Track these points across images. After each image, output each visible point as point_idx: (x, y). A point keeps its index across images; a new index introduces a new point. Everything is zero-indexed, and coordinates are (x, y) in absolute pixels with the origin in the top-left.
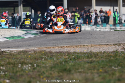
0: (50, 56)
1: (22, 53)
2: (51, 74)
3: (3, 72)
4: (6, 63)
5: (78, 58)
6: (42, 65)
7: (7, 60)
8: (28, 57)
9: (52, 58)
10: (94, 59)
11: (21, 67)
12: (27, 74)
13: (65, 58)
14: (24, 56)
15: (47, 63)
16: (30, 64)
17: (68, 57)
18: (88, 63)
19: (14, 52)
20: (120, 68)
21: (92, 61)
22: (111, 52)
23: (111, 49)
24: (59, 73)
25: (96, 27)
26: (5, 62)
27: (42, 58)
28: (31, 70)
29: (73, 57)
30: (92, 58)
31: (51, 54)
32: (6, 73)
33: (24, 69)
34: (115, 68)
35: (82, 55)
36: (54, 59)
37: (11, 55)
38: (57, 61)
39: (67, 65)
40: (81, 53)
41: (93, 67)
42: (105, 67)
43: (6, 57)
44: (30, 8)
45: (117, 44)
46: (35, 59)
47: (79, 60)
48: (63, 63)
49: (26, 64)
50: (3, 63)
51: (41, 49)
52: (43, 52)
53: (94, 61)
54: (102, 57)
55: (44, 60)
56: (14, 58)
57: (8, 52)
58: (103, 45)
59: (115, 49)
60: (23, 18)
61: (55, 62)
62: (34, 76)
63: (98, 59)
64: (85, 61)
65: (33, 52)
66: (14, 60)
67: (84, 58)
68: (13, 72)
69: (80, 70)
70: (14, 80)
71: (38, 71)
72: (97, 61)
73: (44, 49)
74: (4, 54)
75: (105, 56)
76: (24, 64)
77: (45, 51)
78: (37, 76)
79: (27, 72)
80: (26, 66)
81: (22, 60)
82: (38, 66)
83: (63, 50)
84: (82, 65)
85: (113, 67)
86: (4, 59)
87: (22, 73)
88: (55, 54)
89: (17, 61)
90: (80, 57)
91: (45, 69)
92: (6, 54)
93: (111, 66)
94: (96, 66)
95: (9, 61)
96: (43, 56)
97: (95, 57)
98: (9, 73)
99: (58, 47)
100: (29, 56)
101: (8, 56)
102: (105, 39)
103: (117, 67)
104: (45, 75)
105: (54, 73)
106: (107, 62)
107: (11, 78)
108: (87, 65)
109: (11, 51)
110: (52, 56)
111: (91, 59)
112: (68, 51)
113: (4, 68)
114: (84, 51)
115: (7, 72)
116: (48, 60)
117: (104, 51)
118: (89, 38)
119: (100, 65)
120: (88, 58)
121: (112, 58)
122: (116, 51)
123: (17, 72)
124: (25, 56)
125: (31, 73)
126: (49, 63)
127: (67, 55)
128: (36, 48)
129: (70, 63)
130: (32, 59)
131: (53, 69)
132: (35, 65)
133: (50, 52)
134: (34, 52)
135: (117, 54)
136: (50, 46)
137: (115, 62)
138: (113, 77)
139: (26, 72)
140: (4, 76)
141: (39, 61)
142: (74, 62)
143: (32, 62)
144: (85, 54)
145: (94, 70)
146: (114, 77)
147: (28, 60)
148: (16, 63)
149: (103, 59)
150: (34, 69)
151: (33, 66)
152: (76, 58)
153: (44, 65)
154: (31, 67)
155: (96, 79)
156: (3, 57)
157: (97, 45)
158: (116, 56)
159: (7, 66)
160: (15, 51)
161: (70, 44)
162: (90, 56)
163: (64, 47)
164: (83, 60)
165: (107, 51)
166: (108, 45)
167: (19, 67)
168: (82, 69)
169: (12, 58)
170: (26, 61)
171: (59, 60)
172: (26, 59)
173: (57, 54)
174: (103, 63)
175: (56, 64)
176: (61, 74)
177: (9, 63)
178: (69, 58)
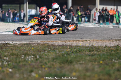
0: (52, 49)
1: (25, 45)
2: (53, 65)
3: (6, 62)
4: (9, 54)
5: (79, 51)
6: (45, 57)
7: (11, 52)
8: (31, 49)
9: (54, 50)
10: (96, 53)
11: (24, 58)
12: (30, 65)
13: (67, 51)
14: (27, 49)
15: (50, 55)
16: (33, 55)
17: (70, 49)
18: (90, 56)
19: (17, 44)
20: (120, 61)
21: (94, 54)
22: (113, 47)
23: (112, 44)
24: (60, 64)
25: (99, 25)
26: (8, 52)
27: (45, 50)
28: (34, 61)
29: (75, 50)
30: (94, 52)
31: (54, 47)
32: (9, 63)
33: (27, 59)
34: (115, 61)
35: (84, 49)
36: (56, 52)
37: (15, 47)
38: (60, 54)
39: (69, 57)
40: (83, 46)
41: (94, 59)
42: (105, 60)
43: (10, 49)
44: (36, 6)
45: (118, 40)
46: (38, 51)
47: (81, 53)
48: (65, 55)
49: (29, 55)
50: (6, 54)
51: (44, 43)
52: (46, 45)
53: (95, 54)
54: (103, 51)
55: (47, 52)
56: (18, 50)
57: (12, 44)
58: (105, 40)
59: (117, 44)
60: (28, 15)
61: (58, 55)
62: (36, 67)
63: (99, 53)
64: (86, 54)
65: (36, 45)
66: (18, 52)
67: (85, 52)
68: (16, 62)
69: (81, 62)
70: (16, 69)
71: (41, 62)
72: (98, 54)
73: (47, 42)
74: (8, 46)
75: (106, 50)
76: (27, 55)
77: (48, 44)
78: (40, 66)
79: (30, 62)
80: (29, 57)
81: (25, 52)
82: (40, 57)
83: (66, 44)
84: (84, 57)
85: (114, 60)
86: (8, 51)
87: (25, 63)
88: (57, 47)
89: (20, 53)
90: (82, 50)
91: (48, 60)
92: (10, 46)
93: (112, 59)
94: (97, 58)
95: (12, 52)
96: (46, 49)
97: (97, 51)
98: (12, 63)
99: (61, 41)
100: (33, 48)
101: (12, 48)
102: (107, 35)
103: (118, 60)
104: (47, 66)
105: (56, 64)
106: (108, 55)
107: (14, 67)
108: (88, 58)
109: (15, 44)
110: (55, 48)
111: (92, 53)
112: (70, 44)
113: (7, 59)
114: (86, 45)
115: (10, 61)
116: (50, 52)
117: (105, 46)
118: (92, 34)
119: (101, 58)
120: (90, 51)
121: (113, 52)
122: (118, 46)
123: (20, 62)
124: (29, 48)
125: (34, 64)
126: (52, 55)
127: (69, 48)
128: (39, 42)
129: (72, 55)
130: (35, 51)
131: (55, 60)
132: (38, 56)
133: (53, 45)
134: (38, 45)
135: (118, 48)
136: (53, 40)
137: (116, 56)
138: (112, 68)
139: (28, 62)
140: (7, 65)
141: (42, 53)
142: (76, 54)
143: (34, 54)
144: (87, 48)
145: (95, 62)
146: (114, 68)
147: (31, 52)
148: (19, 54)
149: (104, 53)
150: (37, 60)
151: (36, 57)
152: (78, 51)
153: (46, 57)
154: (33, 58)
155: (96, 69)
156: (7, 48)
157: (99, 40)
158: (117, 50)
159: (10, 57)
160: (19, 44)
161: (73, 39)
162: (91, 50)
163: (67, 41)
164: (85, 53)
165: (108, 45)
166: (109, 40)
167: (23, 58)
168: (83, 61)
169: (16, 50)
170: (29, 53)
171: (61, 53)
172: (29, 51)
173: (59, 47)
174: (104, 57)
175: (58, 56)
176: (63, 65)
177: (13, 54)
178: (71, 51)
